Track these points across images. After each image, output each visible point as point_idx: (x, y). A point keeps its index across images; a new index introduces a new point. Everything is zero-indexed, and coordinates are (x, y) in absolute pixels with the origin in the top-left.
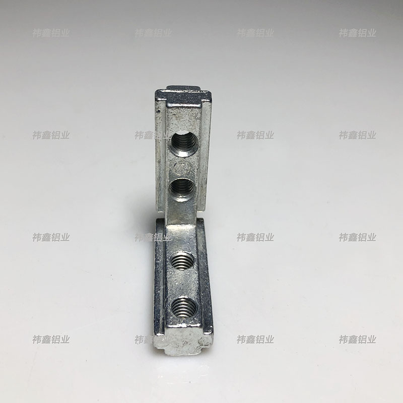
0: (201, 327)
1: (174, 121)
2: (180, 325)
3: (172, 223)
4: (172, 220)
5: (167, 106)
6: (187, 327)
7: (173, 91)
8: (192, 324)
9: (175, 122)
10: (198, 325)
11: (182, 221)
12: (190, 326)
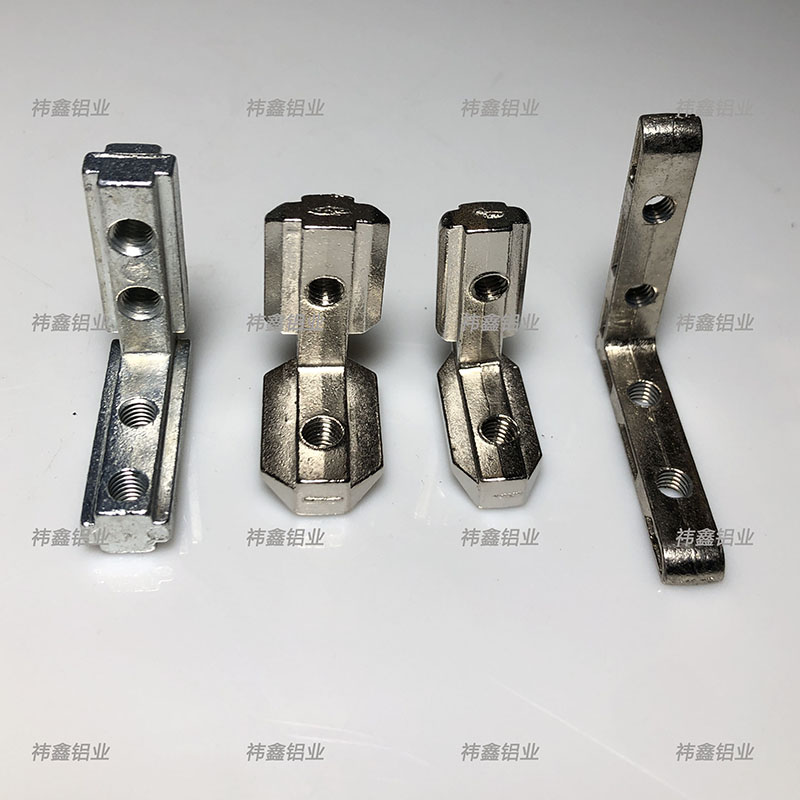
0: (146, 514)
1: (111, 206)
2: (117, 512)
3: (131, 349)
4: (129, 347)
5: (98, 183)
6: (127, 514)
7: (112, 156)
8: (136, 509)
9: (115, 207)
10: (144, 511)
11: (146, 348)
12: (131, 513)
